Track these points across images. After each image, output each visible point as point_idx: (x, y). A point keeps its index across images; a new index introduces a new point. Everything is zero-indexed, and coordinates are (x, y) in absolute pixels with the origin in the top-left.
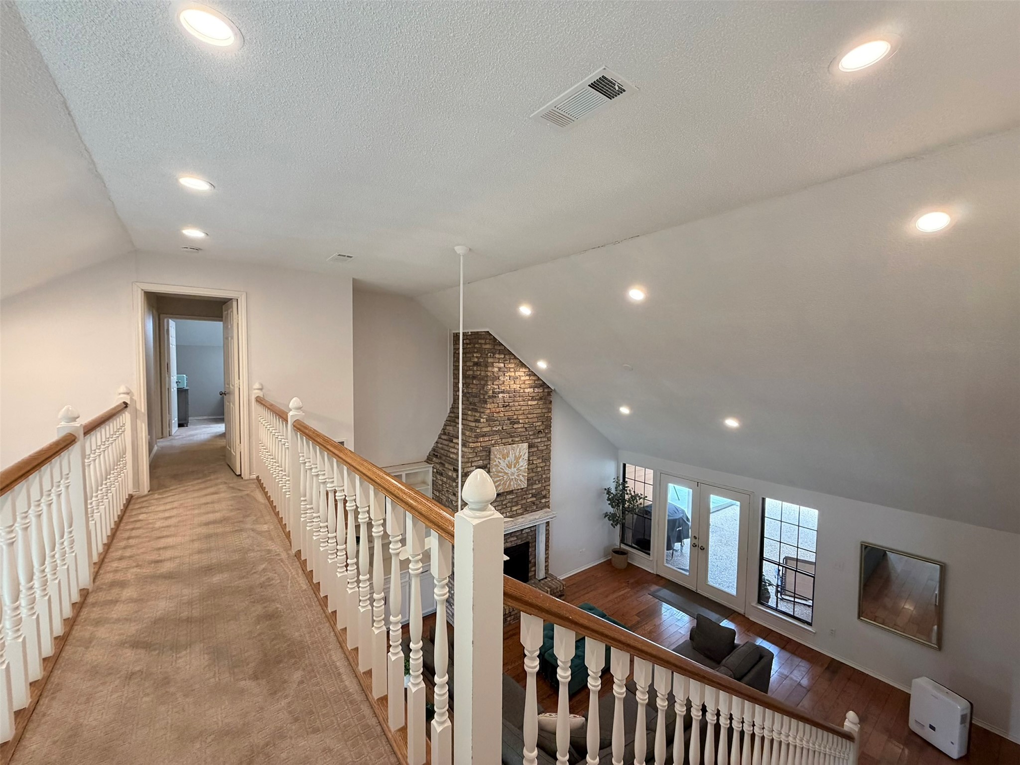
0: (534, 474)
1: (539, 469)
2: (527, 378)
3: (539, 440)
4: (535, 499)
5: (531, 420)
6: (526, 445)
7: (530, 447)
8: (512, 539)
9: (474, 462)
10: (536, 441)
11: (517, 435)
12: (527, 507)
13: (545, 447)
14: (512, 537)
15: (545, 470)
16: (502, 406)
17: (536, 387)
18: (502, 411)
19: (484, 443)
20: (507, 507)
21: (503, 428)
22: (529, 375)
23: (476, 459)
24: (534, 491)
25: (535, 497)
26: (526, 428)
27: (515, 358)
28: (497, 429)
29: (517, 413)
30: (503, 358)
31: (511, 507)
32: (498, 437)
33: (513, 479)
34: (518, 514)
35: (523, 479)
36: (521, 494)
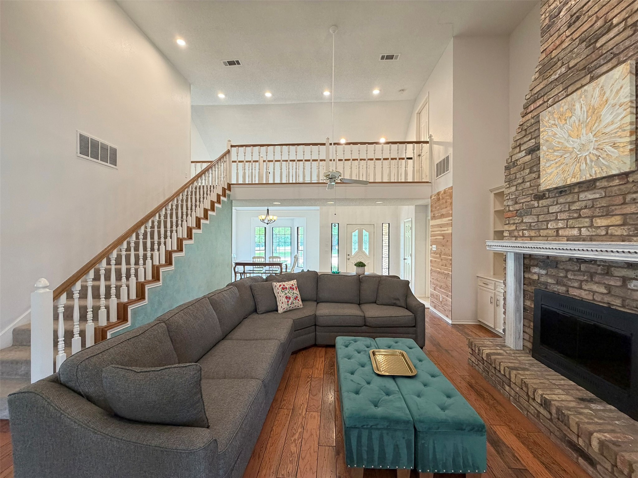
6: (623, 73)
8: (595, 288)
9: (523, 144)
11: (606, 58)
14: (595, 283)
16: (566, 29)
18: (568, 36)
19: (536, 112)
20: (580, 216)
21: (569, 65)
23: (526, 139)
28: (557, 76)
31: (592, 217)
32: (558, 89)
33: (585, 158)
34: (609, 237)
35: (615, 153)
36: (619, 189)
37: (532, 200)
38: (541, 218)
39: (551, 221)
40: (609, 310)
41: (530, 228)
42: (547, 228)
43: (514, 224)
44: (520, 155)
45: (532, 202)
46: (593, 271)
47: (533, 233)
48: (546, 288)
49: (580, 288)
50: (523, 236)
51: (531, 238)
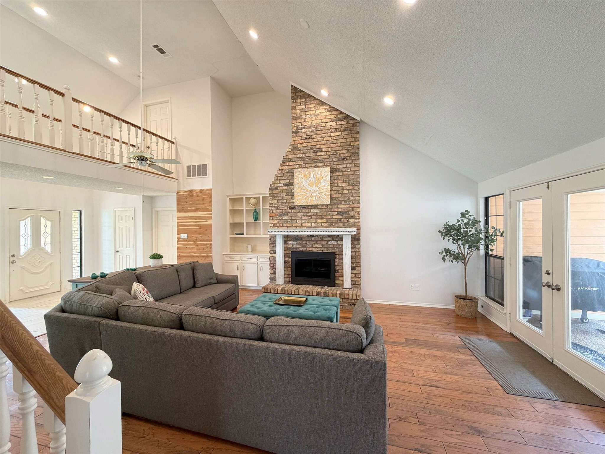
0: (340, 195)
1: (345, 192)
2: (329, 113)
3: (345, 166)
4: (341, 217)
5: (333, 149)
6: (327, 169)
7: (332, 171)
8: (318, 246)
9: (281, 180)
10: (341, 166)
11: (320, 161)
12: (333, 223)
13: (353, 173)
14: (318, 244)
15: (352, 193)
16: (304, 139)
17: (338, 120)
18: (305, 143)
19: (290, 167)
20: (311, 218)
21: (306, 155)
22: (331, 111)
23: (283, 178)
24: (340, 210)
25: (342, 215)
26: (329, 155)
27: (315, 99)
28: (301, 156)
29: (319, 143)
30: (304, 101)
31: (316, 219)
32: (301, 162)
33: (315, 196)
34: (322, 227)
35: (326, 197)
36: (325, 210)
37: (288, 209)
38: (293, 218)
39: (298, 219)
40: (323, 253)
41: (287, 222)
42: (296, 223)
43: (276, 220)
44: (280, 185)
45: (288, 210)
46: (317, 239)
47: (288, 225)
48: (297, 250)
49: (312, 247)
50: (283, 226)
51: (287, 227)
